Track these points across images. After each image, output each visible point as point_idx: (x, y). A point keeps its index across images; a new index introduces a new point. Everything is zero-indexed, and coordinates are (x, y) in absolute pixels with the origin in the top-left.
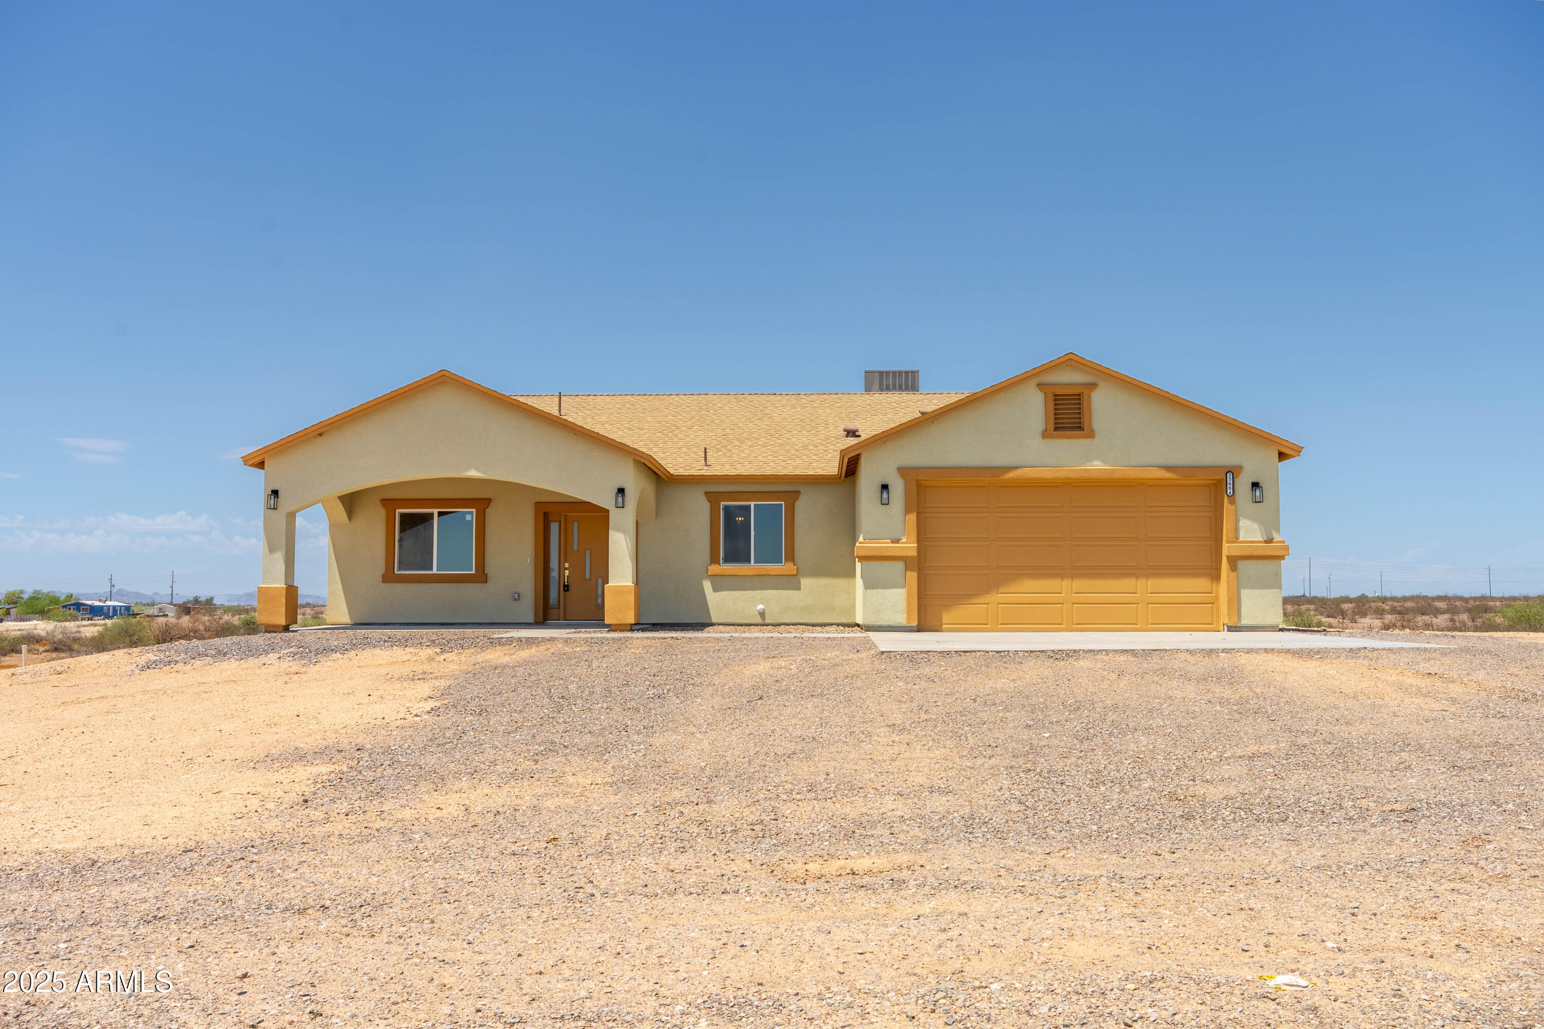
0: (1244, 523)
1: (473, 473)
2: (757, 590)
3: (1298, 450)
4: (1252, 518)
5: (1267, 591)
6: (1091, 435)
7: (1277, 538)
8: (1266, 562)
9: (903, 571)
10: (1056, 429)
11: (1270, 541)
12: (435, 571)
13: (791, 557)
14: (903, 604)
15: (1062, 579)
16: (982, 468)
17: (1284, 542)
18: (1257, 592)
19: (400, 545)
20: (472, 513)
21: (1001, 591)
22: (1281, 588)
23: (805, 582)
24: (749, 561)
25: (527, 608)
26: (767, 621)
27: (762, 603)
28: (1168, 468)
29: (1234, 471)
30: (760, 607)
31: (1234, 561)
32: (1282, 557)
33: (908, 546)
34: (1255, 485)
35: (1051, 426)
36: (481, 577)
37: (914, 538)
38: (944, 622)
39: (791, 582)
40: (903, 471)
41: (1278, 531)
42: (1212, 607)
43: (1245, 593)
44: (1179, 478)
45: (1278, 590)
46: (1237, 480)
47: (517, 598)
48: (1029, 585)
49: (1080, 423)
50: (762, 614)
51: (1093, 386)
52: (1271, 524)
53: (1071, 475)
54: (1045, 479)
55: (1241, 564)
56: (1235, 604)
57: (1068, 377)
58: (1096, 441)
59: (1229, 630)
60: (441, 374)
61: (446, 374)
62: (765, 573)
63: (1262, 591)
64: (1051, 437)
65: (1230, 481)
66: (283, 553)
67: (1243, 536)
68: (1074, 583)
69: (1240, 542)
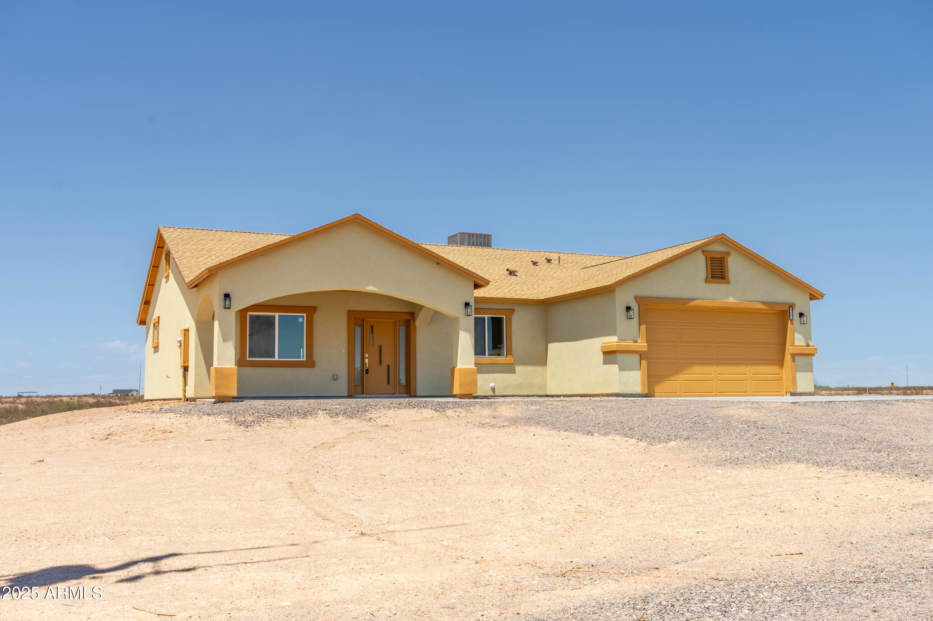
0: (797, 335)
1: (371, 288)
2: (490, 373)
3: (822, 296)
4: (800, 333)
5: (807, 373)
6: (728, 282)
7: (811, 344)
8: (806, 357)
9: (639, 360)
10: (712, 277)
11: (808, 345)
12: (276, 358)
13: (509, 353)
14: (639, 380)
15: (712, 366)
16: (677, 299)
17: (814, 346)
18: (803, 374)
19: (250, 339)
20: (303, 317)
21: (683, 373)
22: (813, 372)
23: (518, 369)
24: (485, 354)
25: (342, 384)
26: (496, 394)
27: (493, 382)
28: (764, 303)
29: (791, 306)
30: (492, 385)
31: (793, 356)
32: (813, 355)
33: (642, 345)
34: (801, 315)
35: (710, 276)
36: (310, 363)
37: (645, 340)
38: (656, 392)
39: (510, 369)
40: (637, 299)
41: (811, 340)
42: (780, 382)
43: (798, 374)
44: (769, 309)
45: (812, 373)
46: (793, 310)
47: (335, 378)
48: (697, 369)
49: (722, 275)
50: (493, 389)
51: (728, 254)
52: (808, 336)
53: (721, 305)
54: (707, 307)
55: (797, 358)
56: (794, 380)
57: (718, 248)
58: (730, 285)
59: (791, 395)
60: (355, 217)
61: (358, 217)
62: (495, 362)
63: (805, 373)
64: (710, 282)
65: (791, 312)
66: (234, 342)
67: (797, 343)
68: (718, 368)
69: (795, 346)
